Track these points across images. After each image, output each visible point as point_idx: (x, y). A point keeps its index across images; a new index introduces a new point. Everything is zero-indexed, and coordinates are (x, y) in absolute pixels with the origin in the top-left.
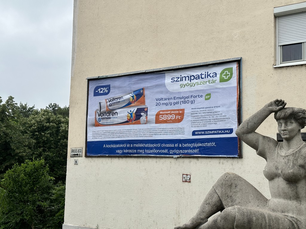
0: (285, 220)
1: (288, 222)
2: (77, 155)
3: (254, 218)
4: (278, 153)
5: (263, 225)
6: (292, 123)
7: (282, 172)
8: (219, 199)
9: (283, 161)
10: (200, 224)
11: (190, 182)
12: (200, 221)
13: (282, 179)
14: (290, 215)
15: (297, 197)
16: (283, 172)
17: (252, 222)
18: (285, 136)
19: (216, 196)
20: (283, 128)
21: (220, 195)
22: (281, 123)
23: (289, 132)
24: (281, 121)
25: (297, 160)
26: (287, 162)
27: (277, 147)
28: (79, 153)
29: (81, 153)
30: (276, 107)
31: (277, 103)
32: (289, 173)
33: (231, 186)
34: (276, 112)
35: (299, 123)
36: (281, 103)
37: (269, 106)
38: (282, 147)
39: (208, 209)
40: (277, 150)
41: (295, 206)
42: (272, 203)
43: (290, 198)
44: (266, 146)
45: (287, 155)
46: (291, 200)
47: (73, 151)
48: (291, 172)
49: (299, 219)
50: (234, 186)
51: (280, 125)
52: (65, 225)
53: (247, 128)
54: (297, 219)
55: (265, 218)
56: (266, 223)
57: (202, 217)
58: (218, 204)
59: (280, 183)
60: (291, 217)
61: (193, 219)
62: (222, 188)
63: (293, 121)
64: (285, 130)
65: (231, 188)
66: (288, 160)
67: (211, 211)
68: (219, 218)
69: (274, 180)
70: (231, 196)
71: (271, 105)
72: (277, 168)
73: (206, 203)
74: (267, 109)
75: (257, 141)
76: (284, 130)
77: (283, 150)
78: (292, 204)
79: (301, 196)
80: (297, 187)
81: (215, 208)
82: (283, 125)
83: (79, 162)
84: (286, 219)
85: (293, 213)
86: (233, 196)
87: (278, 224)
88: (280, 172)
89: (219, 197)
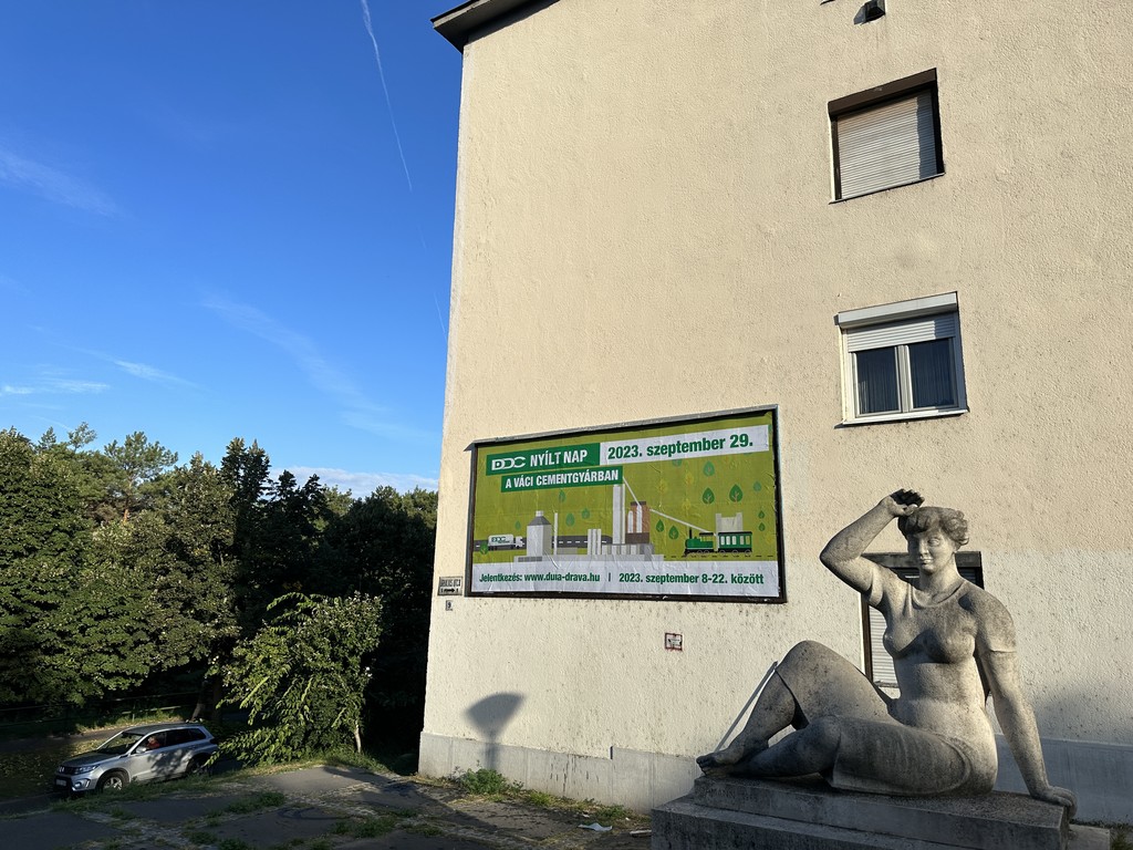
0: (940, 747)
1: (948, 750)
2: (453, 590)
3: (878, 742)
5: (898, 755)
6: (940, 539)
8: (791, 698)
9: (926, 618)
10: (754, 752)
13: (926, 657)
15: (960, 695)
16: (929, 642)
17: (875, 751)
18: (927, 566)
19: (785, 691)
20: (922, 550)
21: (793, 690)
23: (934, 556)
25: (956, 615)
26: (935, 621)
28: (455, 588)
29: (459, 588)
30: (903, 506)
31: (903, 498)
32: (943, 644)
33: (815, 670)
36: (912, 498)
37: (889, 504)
40: (910, 595)
41: (956, 716)
42: (906, 708)
43: (946, 698)
45: (933, 604)
46: (947, 701)
47: (442, 582)
49: (969, 744)
50: (821, 669)
52: (425, 734)
54: (964, 743)
55: (900, 742)
56: (903, 752)
57: (756, 737)
60: (951, 739)
62: (797, 674)
63: (943, 536)
64: (926, 554)
65: (815, 675)
66: (937, 615)
67: (777, 724)
68: (802, 742)
69: (909, 658)
70: (818, 692)
71: (890, 501)
73: (764, 705)
74: (885, 511)
75: (868, 575)
77: (923, 596)
79: (967, 693)
81: (782, 719)
82: (921, 543)
83: (454, 606)
84: (944, 745)
85: (955, 731)
87: (929, 755)
89: (792, 694)
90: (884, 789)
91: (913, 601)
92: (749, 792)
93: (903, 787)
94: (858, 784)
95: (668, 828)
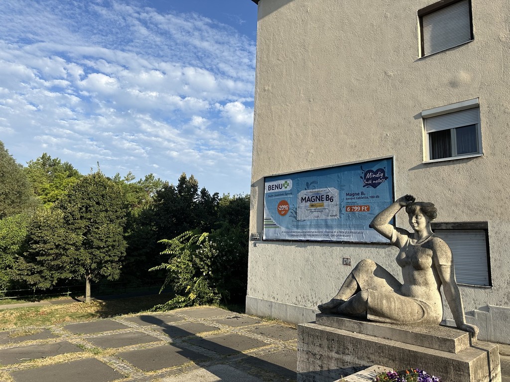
0: (413, 304)
1: (417, 306)
2: (256, 239)
5: (393, 307)
6: (421, 216)
7: (411, 260)
9: (413, 250)
11: (350, 265)
13: (412, 267)
14: (419, 299)
15: (426, 284)
18: (415, 228)
19: (354, 280)
20: (413, 221)
23: (419, 224)
24: (411, 214)
26: (416, 251)
29: (259, 238)
30: (406, 202)
31: (407, 198)
32: (417, 261)
33: (367, 271)
34: (407, 207)
36: (410, 198)
37: (400, 201)
40: (409, 240)
41: (424, 292)
42: (404, 288)
45: (417, 245)
46: (420, 286)
47: (253, 235)
48: (419, 261)
49: (428, 304)
50: (370, 271)
52: (248, 297)
53: (381, 220)
54: (426, 303)
55: (394, 301)
57: (341, 298)
59: (410, 270)
60: (420, 301)
62: (359, 273)
64: (415, 222)
65: (367, 273)
66: (417, 249)
67: (350, 293)
68: (354, 300)
69: (405, 267)
70: (367, 280)
74: (398, 204)
77: (414, 240)
78: (421, 289)
79: (430, 282)
82: (413, 218)
83: (257, 245)
84: (415, 303)
90: (388, 320)
91: (409, 242)
92: (335, 319)
93: (395, 320)
94: (377, 318)
95: (303, 332)
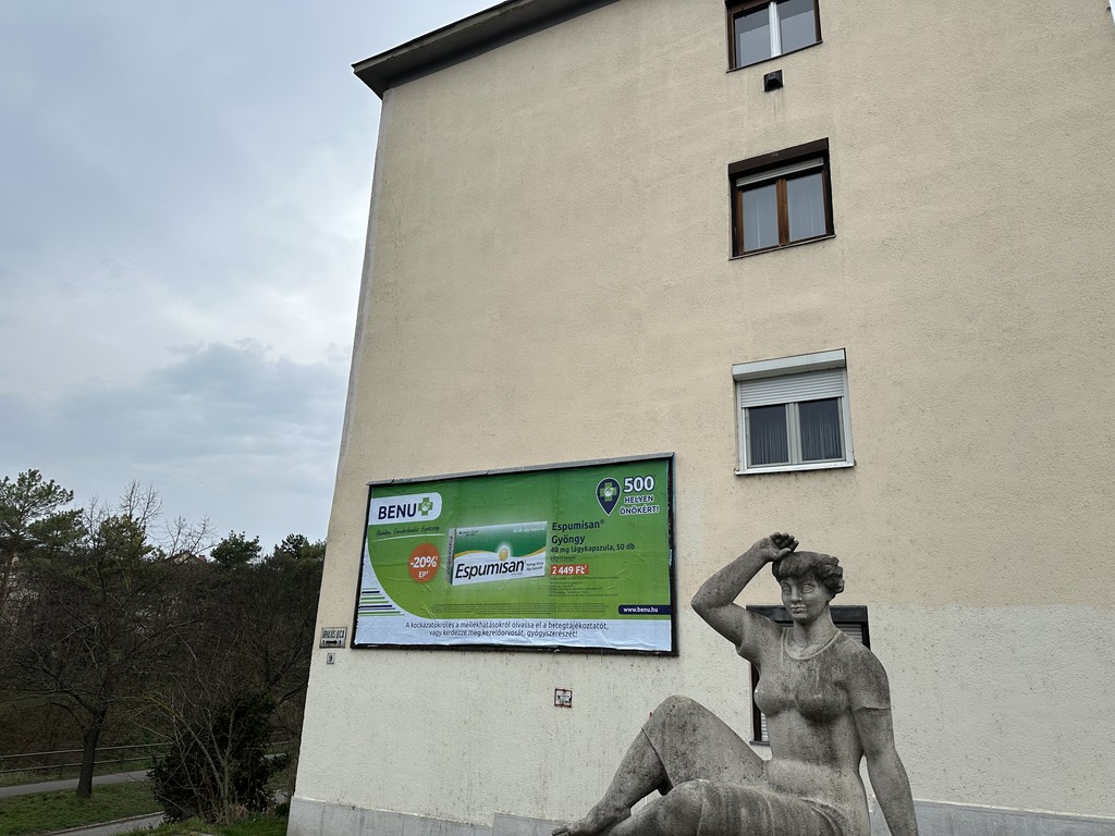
1: (818, 819)
2: (335, 642)
3: (744, 812)
4: (785, 653)
5: (764, 826)
6: (814, 586)
7: (797, 697)
8: (656, 760)
9: (798, 671)
10: (614, 821)
11: (570, 706)
12: (612, 814)
13: (798, 715)
14: (819, 800)
15: (832, 758)
16: (801, 698)
17: (740, 820)
18: (801, 616)
19: (650, 752)
20: (794, 597)
21: (659, 751)
22: (790, 586)
23: (808, 606)
24: (790, 581)
25: (828, 670)
26: (806, 675)
27: (782, 638)
28: (338, 640)
29: (342, 639)
30: (776, 550)
31: (777, 541)
32: (814, 700)
33: (683, 728)
34: (776, 563)
35: (826, 586)
36: (786, 541)
37: (762, 547)
38: (792, 639)
39: (631, 784)
40: (783, 645)
41: (828, 780)
42: (776, 772)
43: (816, 760)
44: (760, 637)
45: (806, 658)
46: (818, 764)
47: (325, 634)
48: (819, 700)
49: (840, 811)
50: (689, 727)
51: (786, 590)
53: (718, 593)
54: (835, 811)
55: (767, 809)
56: (769, 822)
57: (617, 804)
58: (656, 772)
59: (794, 723)
60: (822, 806)
61: (597, 809)
62: (663, 733)
63: (815, 583)
64: (800, 601)
65: (683, 734)
66: (810, 670)
67: (640, 789)
68: (662, 810)
69: (780, 716)
70: (685, 753)
71: (764, 544)
72: (786, 689)
73: (628, 768)
74: (758, 554)
75: (740, 624)
76: (795, 602)
77: (795, 647)
78: (821, 773)
79: (840, 754)
80: (830, 732)
81: (648, 783)
82: (794, 590)
83: (336, 659)
84: (813, 813)
85: (825, 797)
86: (687, 752)
87: (797, 825)
88: (792, 697)
89: (657, 754)
